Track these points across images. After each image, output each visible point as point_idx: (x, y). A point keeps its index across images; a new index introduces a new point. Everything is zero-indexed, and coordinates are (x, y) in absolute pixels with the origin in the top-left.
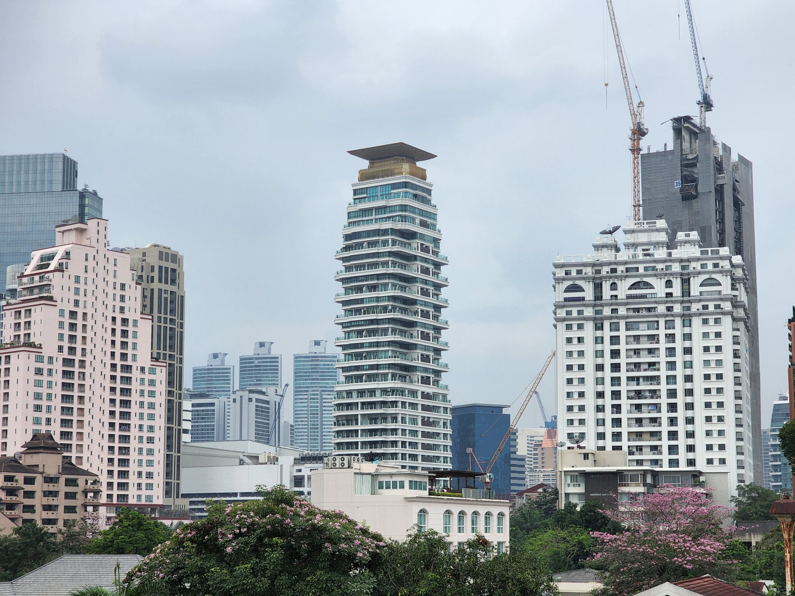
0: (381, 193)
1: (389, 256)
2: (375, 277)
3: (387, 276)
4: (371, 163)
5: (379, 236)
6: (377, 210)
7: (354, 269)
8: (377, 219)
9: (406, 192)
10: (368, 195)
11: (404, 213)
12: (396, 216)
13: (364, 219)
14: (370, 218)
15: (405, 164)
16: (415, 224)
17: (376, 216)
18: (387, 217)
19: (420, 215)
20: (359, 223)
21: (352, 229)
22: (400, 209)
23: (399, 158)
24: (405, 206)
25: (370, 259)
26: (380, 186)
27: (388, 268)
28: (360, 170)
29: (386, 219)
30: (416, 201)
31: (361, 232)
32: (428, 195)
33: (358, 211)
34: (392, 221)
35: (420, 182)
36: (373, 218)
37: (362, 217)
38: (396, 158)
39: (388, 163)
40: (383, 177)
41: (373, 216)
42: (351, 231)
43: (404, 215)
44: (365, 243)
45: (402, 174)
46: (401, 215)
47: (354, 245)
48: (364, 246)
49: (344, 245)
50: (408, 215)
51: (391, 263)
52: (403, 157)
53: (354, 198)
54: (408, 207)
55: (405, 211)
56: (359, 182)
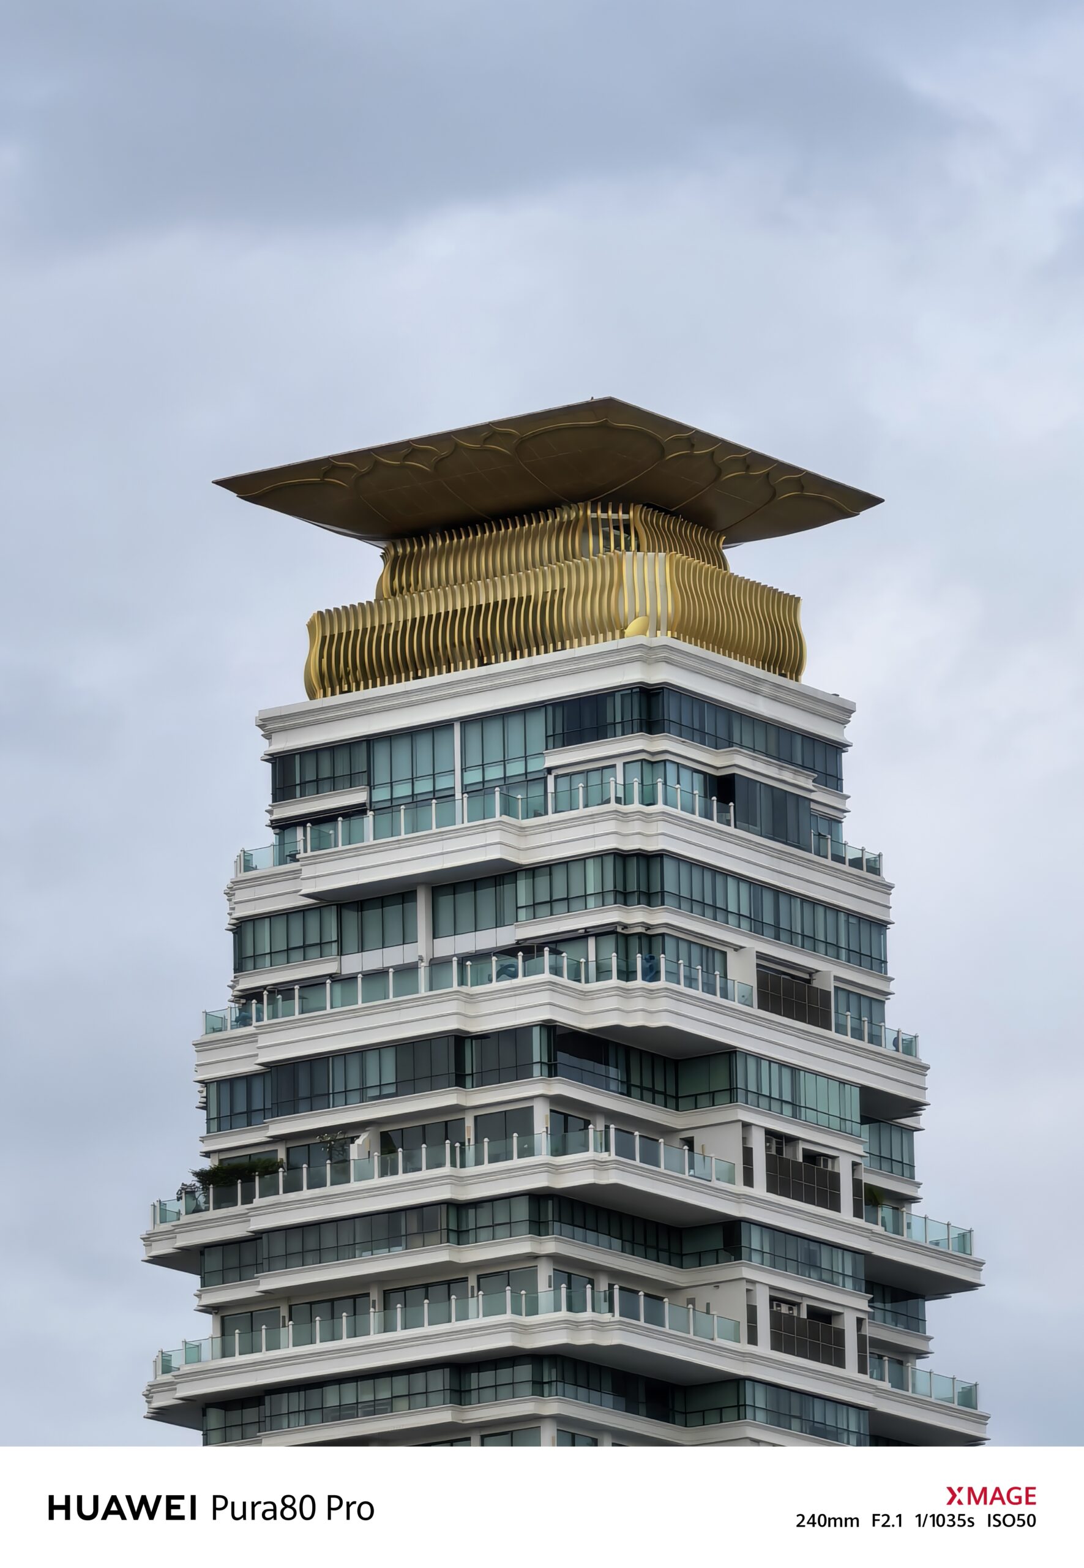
0: (474, 777)
1: (538, 1227)
2: (438, 1380)
3: (524, 1372)
4: (395, 565)
5: (460, 1081)
6: (445, 902)
7: (286, 1332)
8: (445, 962)
9: (652, 764)
10: (381, 795)
11: (636, 916)
12: (587, 933)
14: (393, 956)
15: (640, 554)
16: (725, 995)
17: (434, 937)
18: (518, 943)
19: (757, 926)
20: (311, 994)
21: (263, 1040)
22: (609, 886)
23: (594, 515)
24: (650, 860)
25: (398, 1250)
26: (461, 723)
27: (533, 1310)
28: (320, 613)
29: (511, 961)
30: (729, 825)
31: (331, 1059)
32: (813, 786)
33: (303, 911)
34: (556, 971)
35: (752, 686)
36: (420, 954)
37: (341, 953)
38: (577, 514)
39: (524, 553)
40: (485, 658)
41: (417, 942)
42: (257, 1055)
43: (640, 930)
44: (358, 1137)
45: (618, 633)
46: (619, 930)
47: (282, 1155)
48: (352, 1162)
49: (209, 1157)
50: (667, 925)
51: (550, 1277)
52: (626, 512)
53: (275, 817)
54: (669, 866)
55: (650, 897)
56: (312, 695)
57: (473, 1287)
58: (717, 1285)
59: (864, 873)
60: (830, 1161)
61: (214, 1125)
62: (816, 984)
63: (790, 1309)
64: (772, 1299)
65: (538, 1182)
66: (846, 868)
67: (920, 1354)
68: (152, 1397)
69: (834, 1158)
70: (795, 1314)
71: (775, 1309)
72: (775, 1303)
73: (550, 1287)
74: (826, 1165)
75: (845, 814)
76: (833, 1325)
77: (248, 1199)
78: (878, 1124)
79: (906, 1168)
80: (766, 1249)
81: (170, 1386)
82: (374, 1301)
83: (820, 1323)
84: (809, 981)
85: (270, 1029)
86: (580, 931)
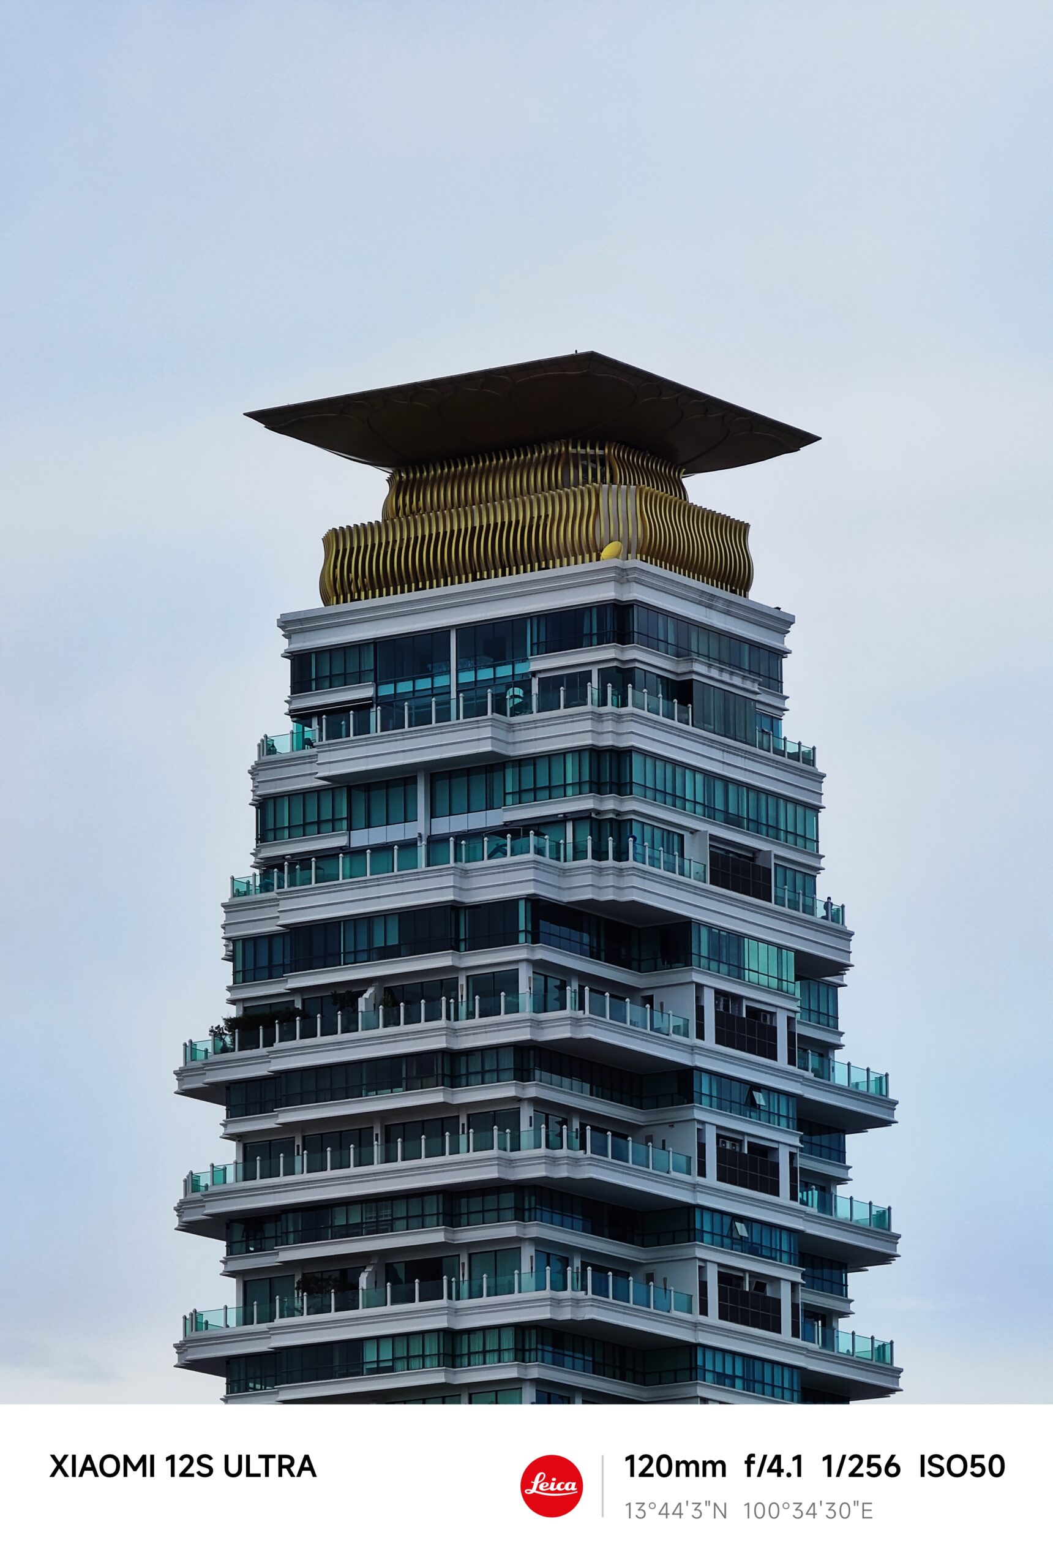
0: (467, 677)
1: (522, 1075)
2: (432, 1206)
3: (508, 1200)
4: (398, 487)
5: (455, 945)
6: (442, 787)
7: (301, 1160)
8: (443, 839)
9: (622, 670)
10: (387, 691)
11: (609, 804)
12: (566, 818)
13: (361, 838)
14: (395, 833)
15: (614, 487)
16: (682, 874)
17: (432, 817)
18: (506, 824)
19: (710, 812)
20: (327, 865)
21: (284, 905)
22: (586, 778)
23: (574, 451)
24: (621, 756)
25: (399, 1091)
26: (456, 630)
27: (516, 1147)
28: (335, 529)
29: (501, 841)
30: (688, 724)
31: (342, 923)
32: (759, 688)
33: (318, 791)
34: (539, 851)
35: (708, 600)
36: (419, 832)
37: (350, 829)
38: (560, 450)
39: (514, 482)
40: (478, 574)
41: (417, 820)
42: (278, 917)
43: (611, 816)
44: (365, 991)
45: (594, 555)
46: (593, 815)
47: (298, 1005)
48: (360, 1014)
49: (234, 1004)
50: (634, 812)
51: (531, 1117)
52: (602, 448)
53: (293, 707)
54: (636, 759)
55: (621, 787)
56: (326, 601)
57: (463, 1125)
58: (671, 1125)
59: (800, 765)
60: (768, 1017)
61: (240, 977)
62: (759, 862)
63: (733, 1145)
64: (718, 1136)
65: (523, 1035)
66: (786, 760)
67: (842, 1181)
68: (183, 1212)
69: (773, 1014)
70: (738, 1150)
71: (720, 1146)
72: (721, 1140)
73: (531, 1126)
74: (765, 1019)
75: (784, 712)
76: (768, 1159)
77: (269, 1042)
78: (807, 981)
79: (829, 1018)
80: (714, 1094)
81: (200, 1203)
82: (377, 1135)
83: (759, 1157)
84: (753, 859)
85: (290, 896)
86: (559, 816)
